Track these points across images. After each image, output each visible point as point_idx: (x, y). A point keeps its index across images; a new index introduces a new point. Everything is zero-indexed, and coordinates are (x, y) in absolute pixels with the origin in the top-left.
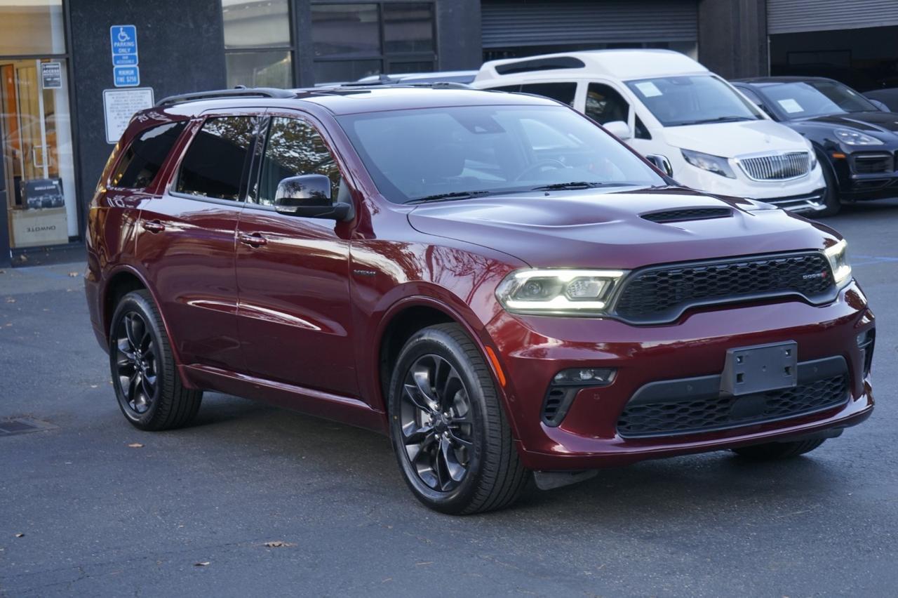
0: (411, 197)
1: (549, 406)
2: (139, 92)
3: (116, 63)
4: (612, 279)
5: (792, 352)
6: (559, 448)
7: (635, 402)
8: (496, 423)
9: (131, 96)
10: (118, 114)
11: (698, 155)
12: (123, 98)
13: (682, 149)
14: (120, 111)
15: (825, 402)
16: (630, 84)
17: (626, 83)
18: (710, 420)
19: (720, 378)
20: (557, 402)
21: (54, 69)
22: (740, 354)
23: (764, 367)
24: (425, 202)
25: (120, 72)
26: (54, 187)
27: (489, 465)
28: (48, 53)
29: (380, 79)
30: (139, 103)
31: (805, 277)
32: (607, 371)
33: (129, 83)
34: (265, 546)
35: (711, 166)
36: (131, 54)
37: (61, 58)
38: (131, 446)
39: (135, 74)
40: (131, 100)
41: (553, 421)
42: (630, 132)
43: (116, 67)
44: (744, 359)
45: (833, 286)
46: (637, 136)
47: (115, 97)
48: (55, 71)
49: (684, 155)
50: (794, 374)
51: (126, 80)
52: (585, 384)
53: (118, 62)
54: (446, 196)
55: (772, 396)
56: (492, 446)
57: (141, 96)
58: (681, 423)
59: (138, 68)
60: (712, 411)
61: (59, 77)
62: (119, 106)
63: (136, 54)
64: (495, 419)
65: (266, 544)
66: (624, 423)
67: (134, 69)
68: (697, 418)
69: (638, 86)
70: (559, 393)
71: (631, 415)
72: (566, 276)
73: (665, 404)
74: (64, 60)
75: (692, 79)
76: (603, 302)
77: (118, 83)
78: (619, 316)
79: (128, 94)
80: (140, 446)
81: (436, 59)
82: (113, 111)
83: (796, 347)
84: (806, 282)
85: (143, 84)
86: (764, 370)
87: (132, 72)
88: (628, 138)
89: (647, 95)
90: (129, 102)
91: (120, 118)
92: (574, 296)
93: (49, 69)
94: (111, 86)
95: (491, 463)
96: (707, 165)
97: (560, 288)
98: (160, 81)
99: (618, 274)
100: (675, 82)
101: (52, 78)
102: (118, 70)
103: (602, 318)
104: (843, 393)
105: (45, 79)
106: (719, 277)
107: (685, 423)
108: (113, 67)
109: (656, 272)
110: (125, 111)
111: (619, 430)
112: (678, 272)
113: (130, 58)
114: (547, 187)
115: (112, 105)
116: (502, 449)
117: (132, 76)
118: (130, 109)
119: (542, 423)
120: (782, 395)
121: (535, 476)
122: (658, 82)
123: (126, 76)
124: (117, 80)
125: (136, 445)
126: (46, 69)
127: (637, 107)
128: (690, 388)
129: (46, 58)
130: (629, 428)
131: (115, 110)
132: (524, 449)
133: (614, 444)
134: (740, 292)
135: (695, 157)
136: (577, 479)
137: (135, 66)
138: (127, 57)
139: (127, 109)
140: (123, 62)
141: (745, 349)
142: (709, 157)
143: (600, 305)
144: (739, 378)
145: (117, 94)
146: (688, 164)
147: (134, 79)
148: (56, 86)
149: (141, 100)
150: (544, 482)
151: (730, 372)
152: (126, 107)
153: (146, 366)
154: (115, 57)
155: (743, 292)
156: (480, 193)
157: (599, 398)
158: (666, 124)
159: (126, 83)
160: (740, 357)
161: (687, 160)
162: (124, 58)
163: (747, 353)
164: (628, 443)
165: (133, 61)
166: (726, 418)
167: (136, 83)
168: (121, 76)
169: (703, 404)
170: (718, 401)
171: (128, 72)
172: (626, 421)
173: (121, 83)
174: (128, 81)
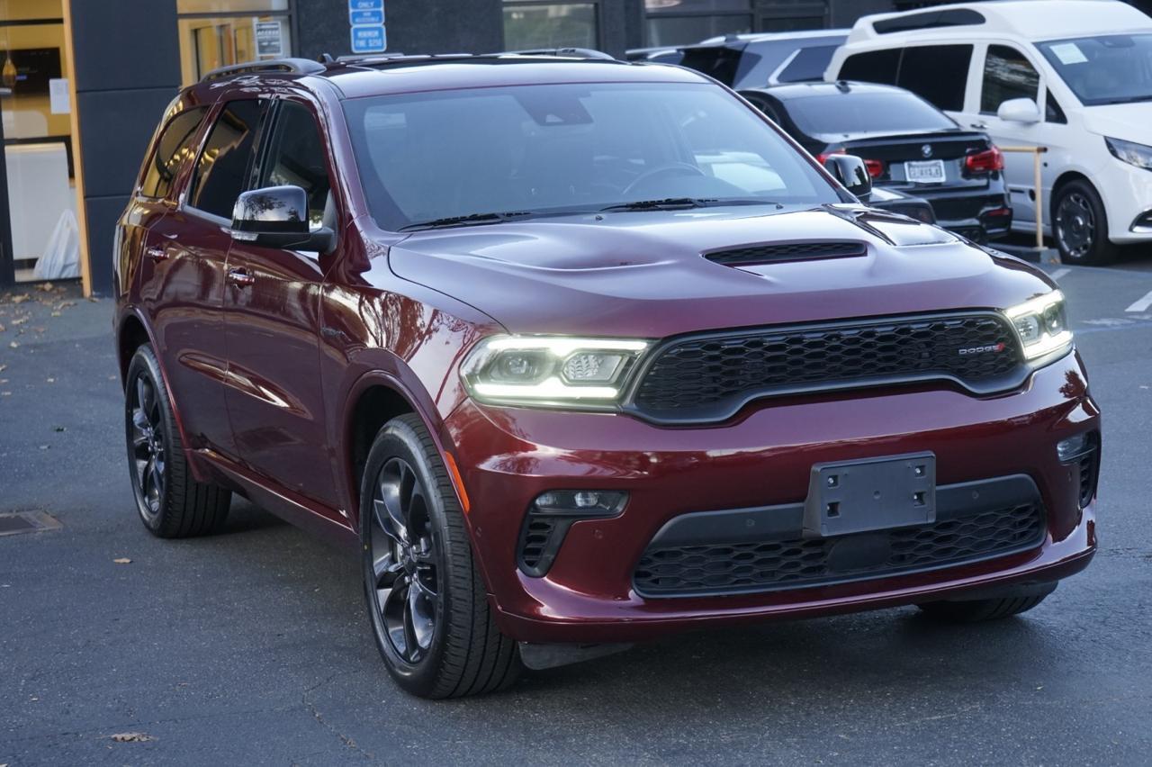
0: (414, 221)
1: (529, 546)
3: (354, 22)
4: (632, 352)
5: (926, 470)
6: (546, 610)
7: (661, 542)
8: (464, 567)
11: (1128, 146)
13: (1106, 138)
15: (1000, 545)
16: (1043, 47)
17: (1037, 45)
18: (792, 571)
19: (802, 508)
20: (541, 539)
21: (272, 29)
22: (833, 473)
23: (877, 493)
24: (432, 229)
25: (360, 34)
27: (454, 629)
28: (265, 9)
29: (726, 40)
31: (963, 351)
32: (614, 495)
33: (373, 48)
34: (110, 738)
35: (1147, 162)
36: (376, 9)
37: (281, 15)
38: (117, 561)
39: (381, 36)
41: (536, 569)
42: (1039, 112)
43: (354, 26)
44: (839, 479)
45: (1020, 364)
46: (1049, 119)
48: (274, 32)
49: (1109, 145)
50: (931, 505)
51: (367, 43)
52: (586, 513)
53: (357, 20)
54: (464, 219)
55: (901, 537)
56: (458, 601)
58: (741, 576)
59: (384, 29)
60: (794, 558)
61: (278, 40)
63: (382, 9)
64: (462, 561)
65: (113, 736)
66: (647, 575)
67: (379, 29)
68: (767, 568)
69: (1054, 48)
70: (546, 527)
71: (658, 562)
72: (561, 347)
73: (713, 546)
74: (286, 17)
75: (1133, 38)
76: (617, 388)
77: (357, 48)
78: (639, 411)
80: (128, 561)
81: (827, 12)
83: (934, 462)
84: (966, 358)
85: (390, 50)
86: (877, 497)
87: (376, 33)
88: (1037, 122)
89: (1065, 62)
92: (572, 378)
93: (265, 30)
94: (348, 52)
95: (457, 626)
96: (1141, 160)
97: (552, 365)
98: (414, 46)
99: (639, 346)
100: (1108, 43)
101: (270, 41)
102: (357, 30)
103: (615, 413)
104: (1035, 530)
105: (260, 42)
106: (808, 351)
107: (748, 575)
108: (350, 26)
109: (700, 343)
111: (638, 585)
112: (739, 344)
113: (374, 14)
114: (626, 206)
116: (474, 606)
117: (376, 38)
119: (518, 571)
120: (918, 535)
121: (521, 648)
122: (1083, 44)
123: (367, 40)
124: (356, 44)
125: (122, 561)
126: (261, 30)
127: (1050, 79)
128: (751, 523)
129: (264, 14)
130: (656, 581)
132: (499, 607)
133: (629, 605)
134: (844, 374)
135: (1125, 149)
136: (590, 654)
137: (381, 25)
138: (369, 14)
140: (363, 19)
141: (843, 466)
142: (1145, 149)
143: (611, 393)
144: (833, 509)
146: (1114, 159)
147: (379, 43)
148: (275, 52)
150: (536, 658)
151: (817, 502)
153: (159, 447)
154: (353, 13)
155: (853, 375)
156: (516, 214)
157: (600, 537)
158: (1087, 102)
159: (368, 48)
160: (835, 478)
161: (1114, 153)
162: (365, 14)
163: (846, 471)
164: (650, 605)
165: (377, 19)
166: (820, 568)
167: (382, 47)
168: (361, 39)
169: (775, 548)
170: (804, 542)
171: (370, 34)
172: (649, 571)
173: (362, 48)
174: (371, 45)
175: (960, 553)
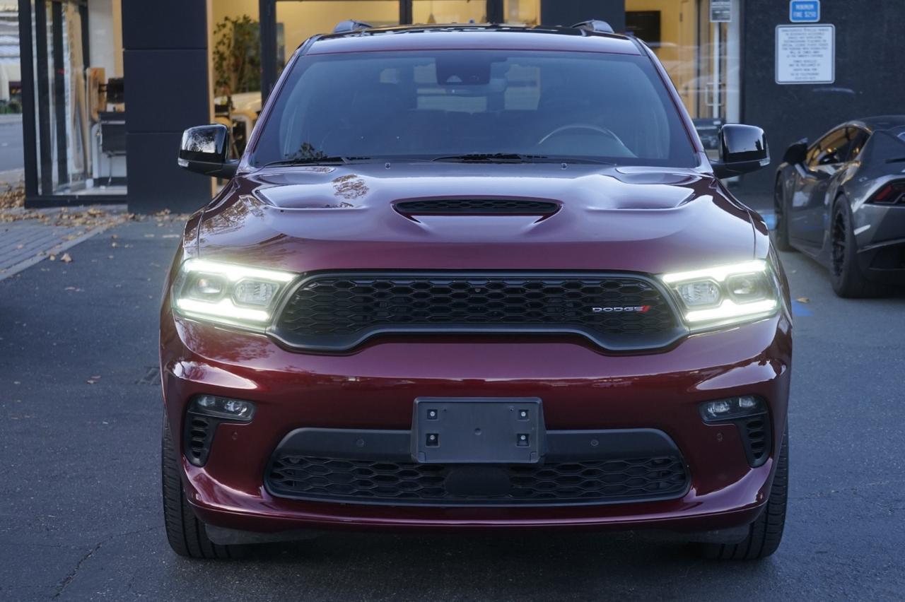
1: (194, 439)
2: (817, 29)
5: (533, 414)
7: (286, 450)
9: (807, 32)
10: (792, 52)
12: (799, 34)
14: (794, 49)
18: (410, 490)
19: (409, 435)
22: (433, 407)
23: (478, 430)
25: (798, 7)
26: (715, 128)
30: (816, 41)
31: (598, 309)
33: (807, 19)
39: (815, 9)
40: (808, 38)
44: (441, 414)
47: (789, 33)
48: (725, 3)
50: (534, 446)
51: (803, 15)
57: (820, 34)
59: (819, 2)
60: (410, 479)
61: (728, 10)
62: (792, 44)
66: (279, 477)
67: (816, 4)
68: (385, 485)
73: (332, 459)
77: (794, 19)
79: (805, 30)
82: (786, 49)
83: (541, 408)
85: (824, 20)
87: (812, 6)
90: (805, 39)
91: (794, 56)
94: (786, 21)
98: (844, 18)
101: (721, 10)
102: (795, 3)
105: (713, 11)
110: (799, 49)
115: (785, 41)
117: (810, 11)
118: (806, 46)
123: (803, 11)
124: (792, 15)
131: (788, 47)
139: (802, 47)
141: (445, 403)
145: (791, 30)
147: (813, 14)
148: (728, 19)
149: (820, 37)
151: (416, 431)
152: (801, 45)
159: (804, 18)
160: (435, 412)
163: (448, 406)
166: (440, 491)
167: (815, 18)
168: (798, 11)
169: (392, 467)
170: (417, 466)
171: (806, 6)
172: (281, 473)
173: (799, 18)
174: (806, 16)
175: (586, 495)
